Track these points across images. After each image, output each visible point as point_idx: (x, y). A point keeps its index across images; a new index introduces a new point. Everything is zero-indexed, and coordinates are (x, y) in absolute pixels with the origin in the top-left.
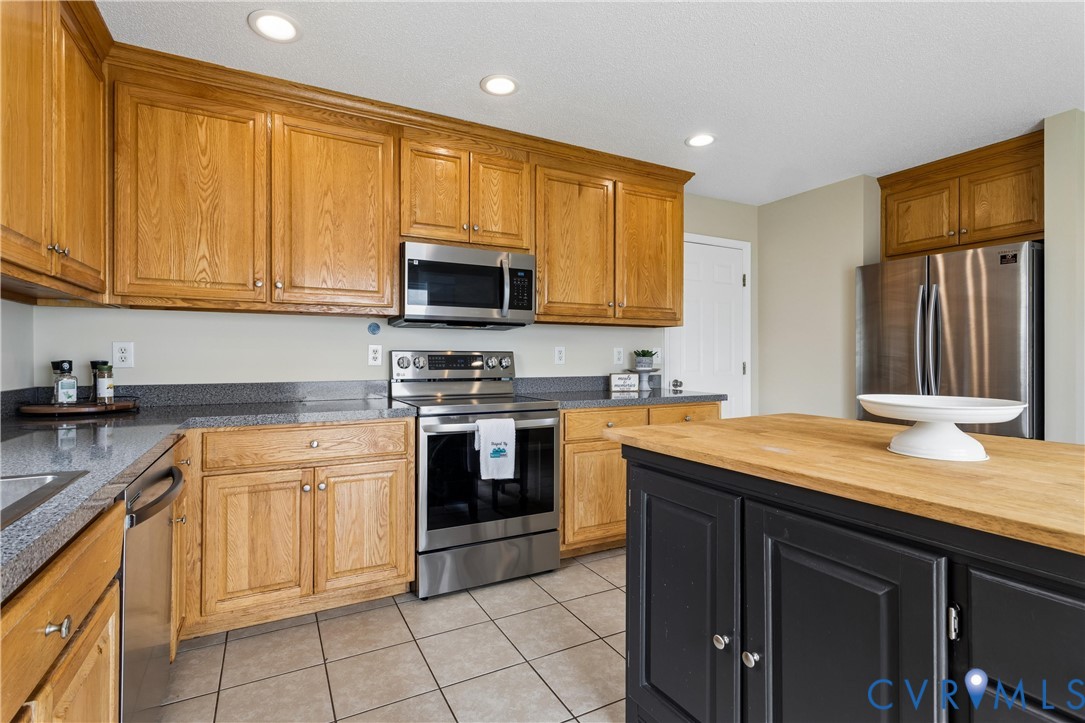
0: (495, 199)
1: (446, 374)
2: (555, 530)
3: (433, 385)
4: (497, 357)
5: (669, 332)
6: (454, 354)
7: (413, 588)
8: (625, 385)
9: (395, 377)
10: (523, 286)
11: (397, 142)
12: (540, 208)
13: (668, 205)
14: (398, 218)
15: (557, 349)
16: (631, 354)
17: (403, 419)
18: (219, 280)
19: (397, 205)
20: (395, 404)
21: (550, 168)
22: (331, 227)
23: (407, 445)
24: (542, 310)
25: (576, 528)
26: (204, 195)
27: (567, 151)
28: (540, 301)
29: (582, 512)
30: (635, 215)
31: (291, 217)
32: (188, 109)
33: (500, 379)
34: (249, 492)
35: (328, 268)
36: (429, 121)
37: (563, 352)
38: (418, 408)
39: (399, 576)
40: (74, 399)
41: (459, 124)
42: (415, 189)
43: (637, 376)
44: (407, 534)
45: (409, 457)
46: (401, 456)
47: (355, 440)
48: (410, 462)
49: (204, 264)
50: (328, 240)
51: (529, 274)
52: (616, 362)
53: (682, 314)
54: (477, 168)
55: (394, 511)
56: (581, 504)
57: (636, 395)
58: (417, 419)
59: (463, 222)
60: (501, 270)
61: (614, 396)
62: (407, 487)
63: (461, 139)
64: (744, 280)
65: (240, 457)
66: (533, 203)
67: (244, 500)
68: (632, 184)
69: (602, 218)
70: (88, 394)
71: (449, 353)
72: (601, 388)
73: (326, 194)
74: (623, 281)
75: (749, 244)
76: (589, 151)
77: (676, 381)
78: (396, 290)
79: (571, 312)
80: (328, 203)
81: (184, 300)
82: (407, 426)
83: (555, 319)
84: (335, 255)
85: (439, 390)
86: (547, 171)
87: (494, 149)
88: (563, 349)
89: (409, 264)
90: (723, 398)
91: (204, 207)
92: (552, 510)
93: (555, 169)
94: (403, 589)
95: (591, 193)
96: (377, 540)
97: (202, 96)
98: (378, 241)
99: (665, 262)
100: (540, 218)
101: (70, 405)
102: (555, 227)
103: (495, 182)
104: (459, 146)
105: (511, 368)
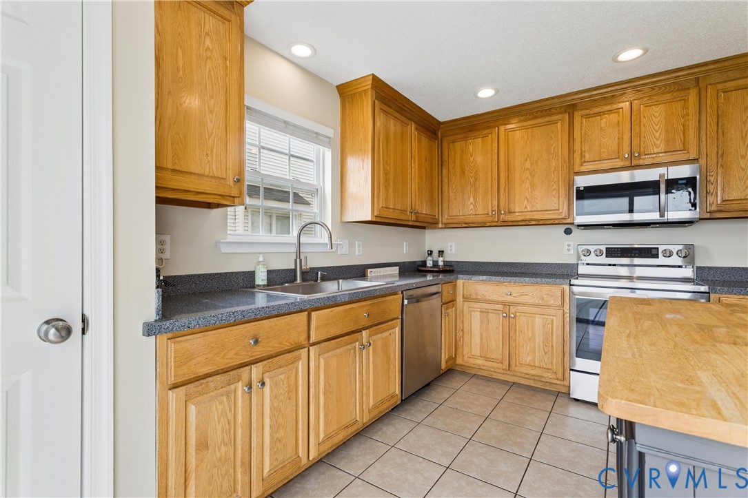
0: (657, 127)
9: (580, 262)
11: (571, 115)
17: (561, 286)
18: (478, 213)
21: (724, 82)
22: (529, 177)
23: (563, 302)
24: (714, 208)
26: (472, 175)
28: (712, 200)
31: (508, 177)
32: (465, 139)
34: (480, 311)
35: (528, 200)
40: (432, 265)
42: (585, 141)
44: (563, 356)
46: (559, 308)
47: (531, 294)
48: (566, 313)
49: (472, 206)
50: (527, 185)
51: (692, 180)
54: (640, 110)
58: (570, 287)
59: (625, 152)
60: (659, 181)
62: (563, 327)
63: (624, 94)
65: (476, 295)
66: (703, 119)
67: (478, 314)
70: (435, 264)
73: (526, 160)
80: (528, 165)
81: (465, 223)
82: (563, 292)
84: (531, 192)
87: (658, 89)
89: (576, 190)
91: (472, 180)
93: (734, 79)
96: (544, 353)
97: (471, 131)
98: (558, 179)
100: (711, 130)
101: (431, 267)
103: (657, 114)
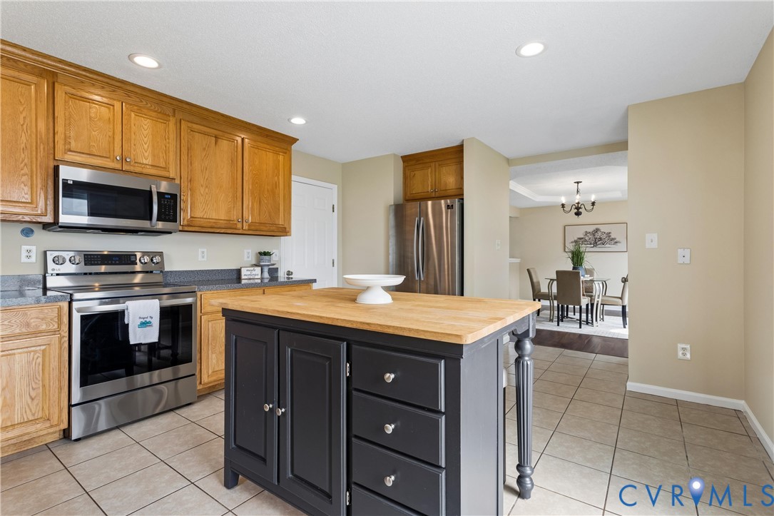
0: (145, 140)
1: (103, 268)
2: (194, 375)
3: (89, 277)
4: (148, 256)
5: (284, 240)
6: (110, 253)
7: (66, 434)
8: (251, 274)
9: (50, 271)
10: (169, 205)
11: (51, 85)
12: (184, 150)
13: (281, 158)
14: (51, 145)
15: (200, 250)
16: (256, 254)
17: (56, 304)
19: (51, 135)
20: (49, 293)
21: (192, 122)
23: (60, 324)
24: (186, 223)
25: (210, 372)
27: (206, 113)
28: (184, 216)
29: (214, 361)
30: (257, 162)
33: (152, 272)
36: (84, 73)
37: (206, 252)
38: (71, 295)
39: (52, 426)
41: (113, 80)
42: (70, 124)
43: (260, 268)
44: (60, 393)
45: (62, 333)
46: (54, 332)
48: (64, 337)
51: (174, 197)
52: (246, 259)
53: (290, 228)
54: (130, 115)
55: (47, 376)
56: (214, 356)
57: (259, 281)
58: (70, 303)
59: (116, 154)
60: (150, 192)
61: (243, 282)
62: (60, 356)
63: (114, 91)
64: (333, 208)
66: (178, 146)
68: (255, 141)
69: (233, 162)
71: (106, 253)
72: (235, 277)
74: (249, 205)
75: (336, 186)
76: (223, 115)
77: (289, 272)
78: (51, 202)
79: (209, 225)
82: (60, 309)
83: (197, 229)
85: (96, 282)
86: (190, 125)
87: (145, 103)
88: (205, 250)
89: (63, 183)
90: (315, 281)
92: (191, 361)
93: (197, 124)
94: (57, 436)
95: (224, 144)
98: (31, 162)
99: (279, 194)
100: (184, 157)
102: (197, 165)
103: (146, 127)
104: (111, 96)
105: (161, 264)
